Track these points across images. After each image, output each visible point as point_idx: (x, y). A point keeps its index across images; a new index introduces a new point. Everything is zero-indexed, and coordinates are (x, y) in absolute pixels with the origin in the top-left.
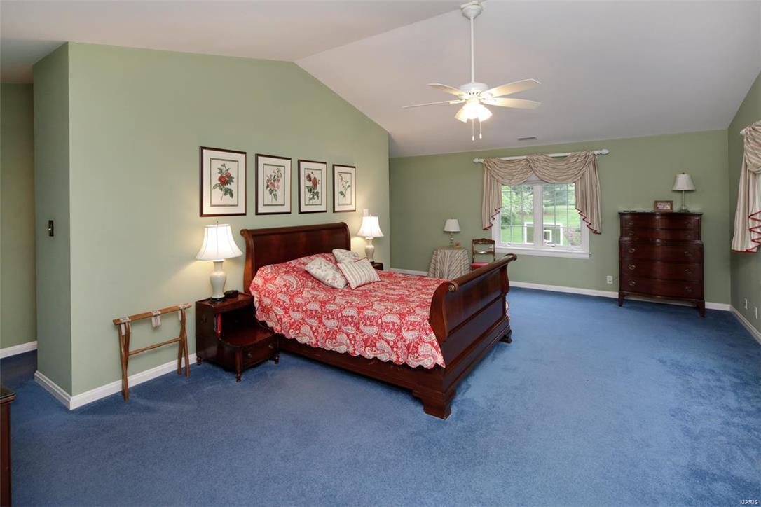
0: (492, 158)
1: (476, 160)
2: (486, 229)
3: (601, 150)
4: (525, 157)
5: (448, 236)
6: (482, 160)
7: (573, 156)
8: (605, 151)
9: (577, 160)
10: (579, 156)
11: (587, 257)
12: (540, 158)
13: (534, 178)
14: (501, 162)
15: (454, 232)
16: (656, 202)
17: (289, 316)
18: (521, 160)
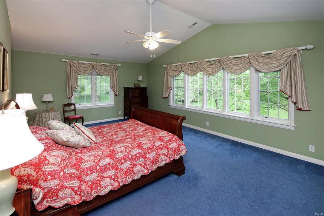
0: (74, 60)
1: (64, 60)
2: (70, 98)
3: (119, 64)
4: (91, 63)
5: (45, 105)
6: (68, 61)
7: (110, 65)
8: (120, 65)
9: (112, 67)
10: (112, 66)
11: (113, 105)
12: (98, 64)
13: (94, 73)
14: (79, 63)
15: (49, 102)
16: (135, 84)
17: (85, 182)
18: (88, 64)
